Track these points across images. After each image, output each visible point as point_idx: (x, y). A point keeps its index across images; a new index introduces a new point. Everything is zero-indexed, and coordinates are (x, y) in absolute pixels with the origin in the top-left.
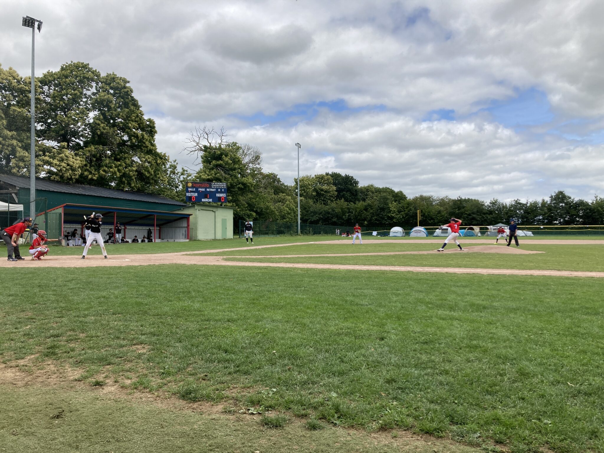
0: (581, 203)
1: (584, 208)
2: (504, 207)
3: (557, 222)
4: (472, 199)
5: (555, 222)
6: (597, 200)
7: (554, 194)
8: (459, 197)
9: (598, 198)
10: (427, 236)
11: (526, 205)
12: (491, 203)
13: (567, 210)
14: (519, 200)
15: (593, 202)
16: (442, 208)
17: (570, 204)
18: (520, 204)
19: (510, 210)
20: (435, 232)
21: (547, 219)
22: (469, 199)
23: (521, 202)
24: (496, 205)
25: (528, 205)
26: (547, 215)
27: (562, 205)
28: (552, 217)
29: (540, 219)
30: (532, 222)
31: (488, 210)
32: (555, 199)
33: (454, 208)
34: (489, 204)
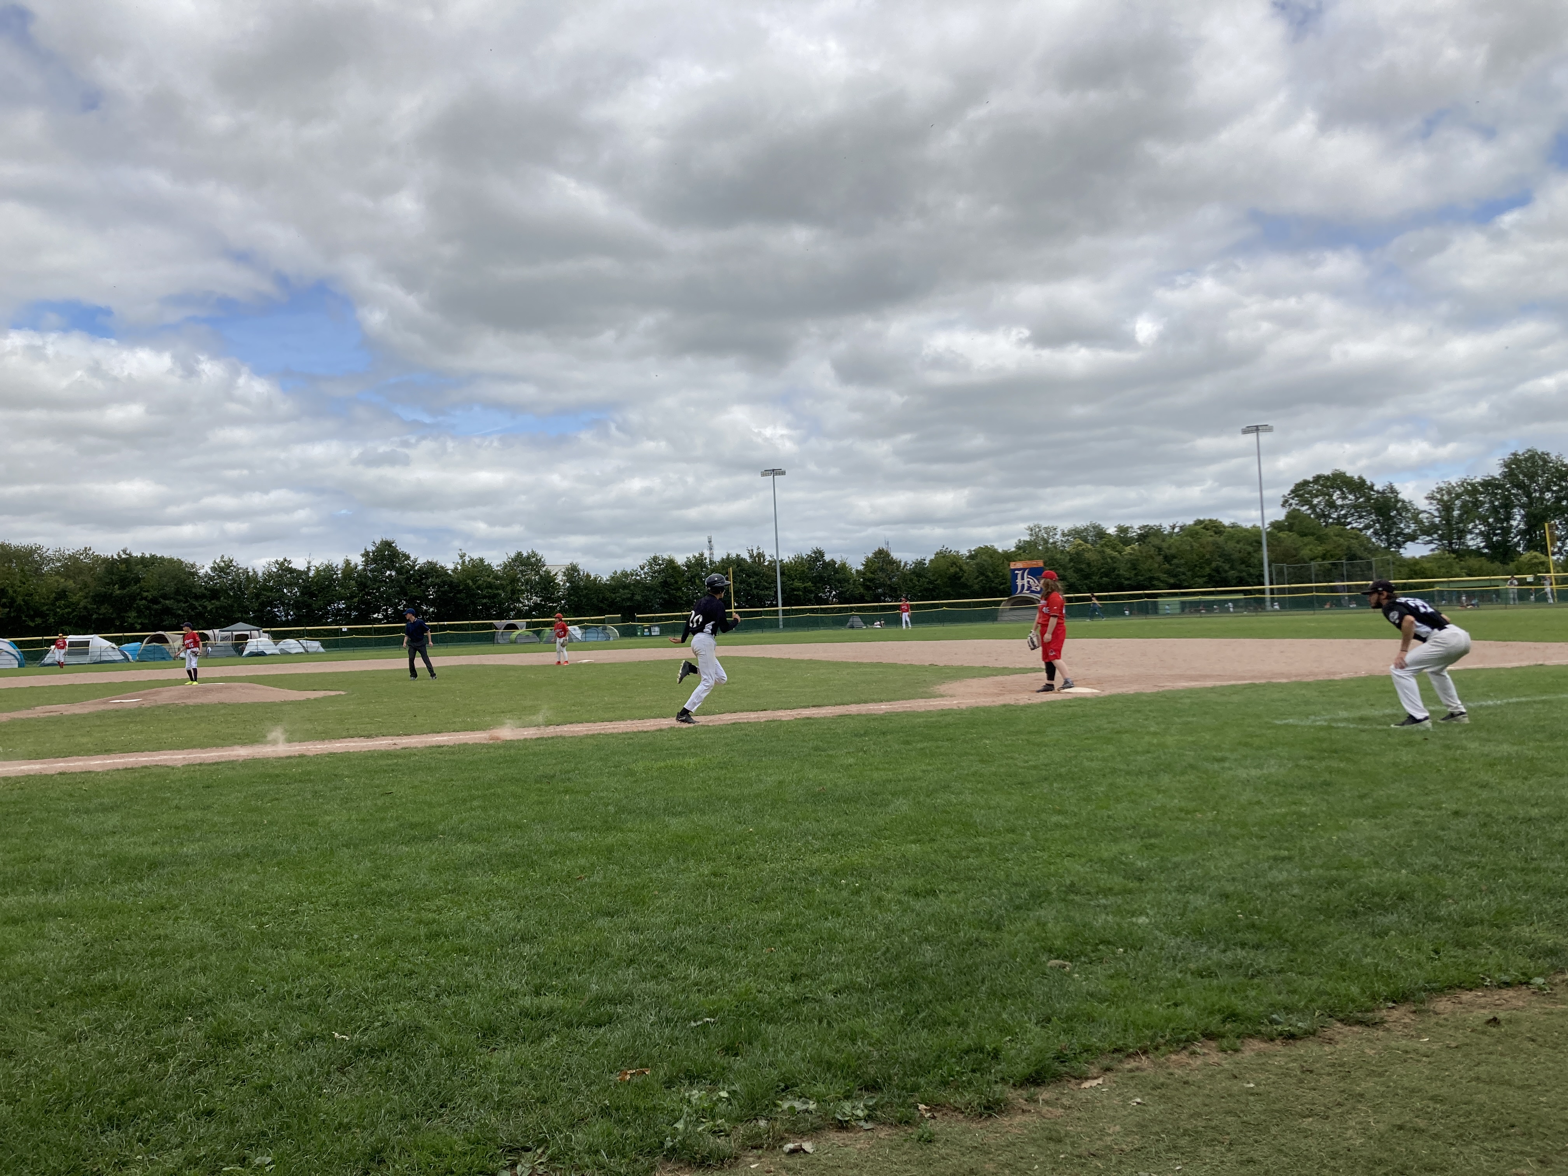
0: (432, 571)
1: (437, 580)
2: (251, 579)
3: (380, 616)
4: (162, 559)
5: (376, 616)
6: (464, 562)
7: (371, 548)
8: (124, 551)
9: (467, 559)
10: (20, 666)
11: (307, 573)
12: (213, 569)
13: (402, 588)
14: (290, 562)
15: (456, 569)
16: (70, 584)
17: (408, 572)
18: (291, 571)
19: (265, 588)
20: (47, 652)
21: (355, 609)
22: (153, 557)
23: (293, 566)
24: (228, 574)
25: (312, 574)
26: (356, 600)
27: (390, 575)
28: (367, 603)
29: (339, 610)
30: (322, 617)
31: (206, 588)
32: (375, 560)
33: (108, 584)
34: (209, 572)
